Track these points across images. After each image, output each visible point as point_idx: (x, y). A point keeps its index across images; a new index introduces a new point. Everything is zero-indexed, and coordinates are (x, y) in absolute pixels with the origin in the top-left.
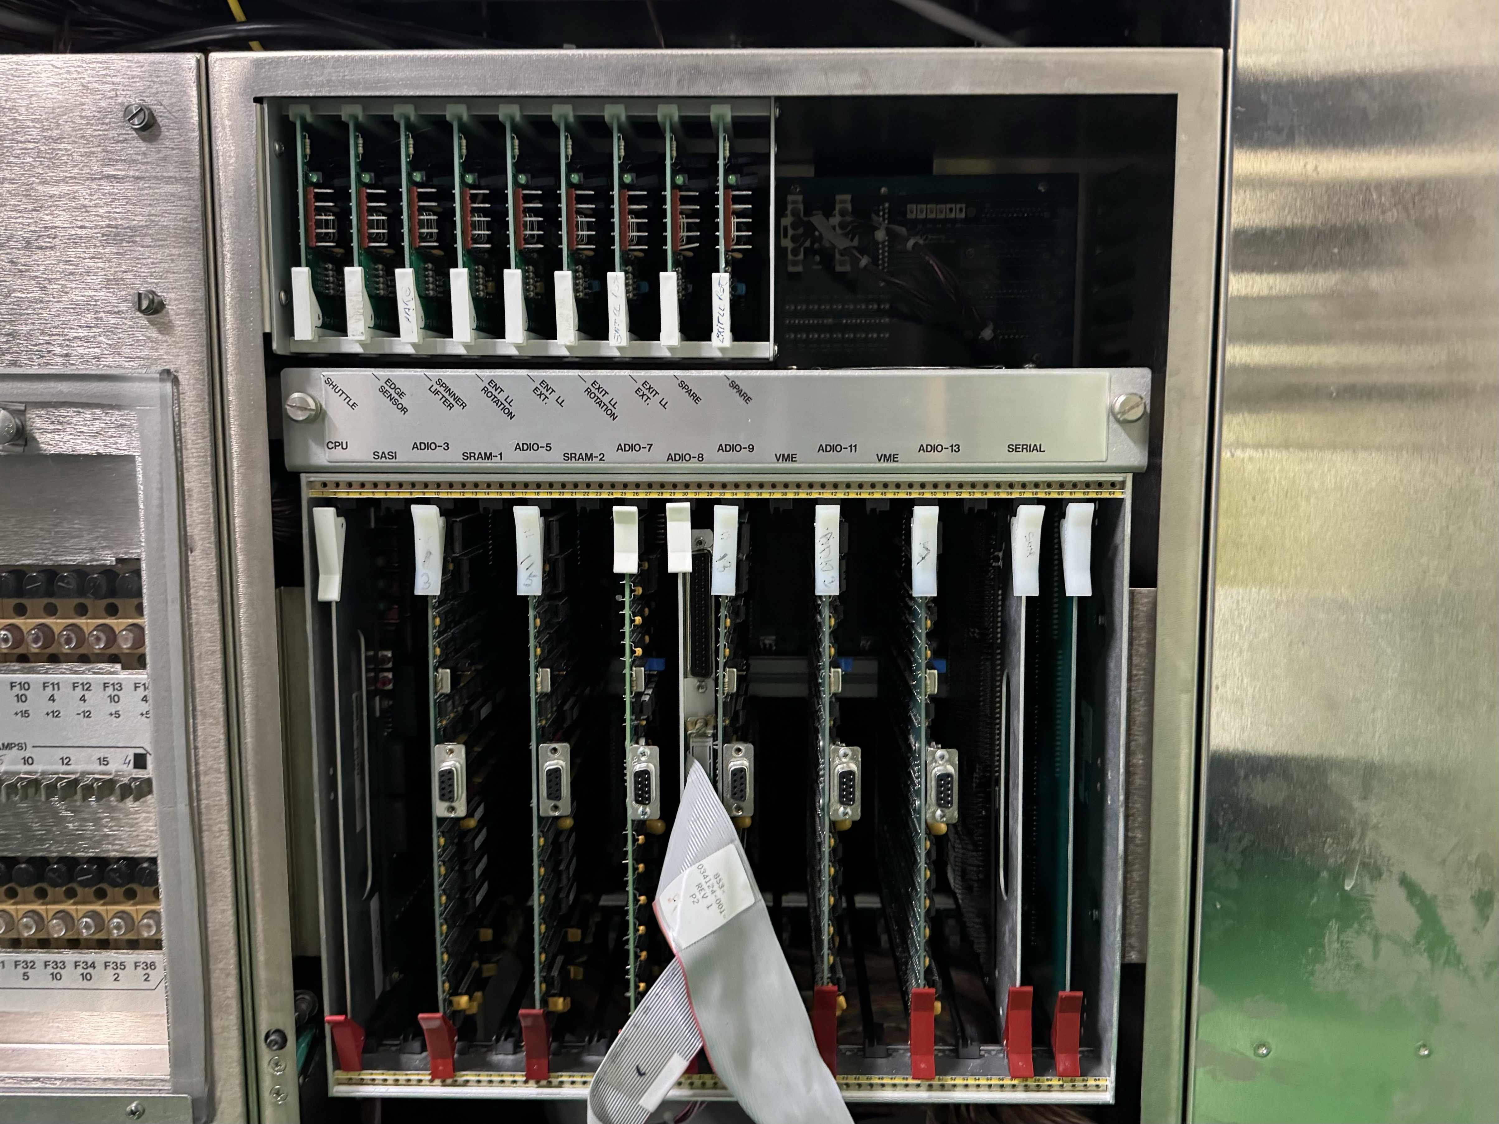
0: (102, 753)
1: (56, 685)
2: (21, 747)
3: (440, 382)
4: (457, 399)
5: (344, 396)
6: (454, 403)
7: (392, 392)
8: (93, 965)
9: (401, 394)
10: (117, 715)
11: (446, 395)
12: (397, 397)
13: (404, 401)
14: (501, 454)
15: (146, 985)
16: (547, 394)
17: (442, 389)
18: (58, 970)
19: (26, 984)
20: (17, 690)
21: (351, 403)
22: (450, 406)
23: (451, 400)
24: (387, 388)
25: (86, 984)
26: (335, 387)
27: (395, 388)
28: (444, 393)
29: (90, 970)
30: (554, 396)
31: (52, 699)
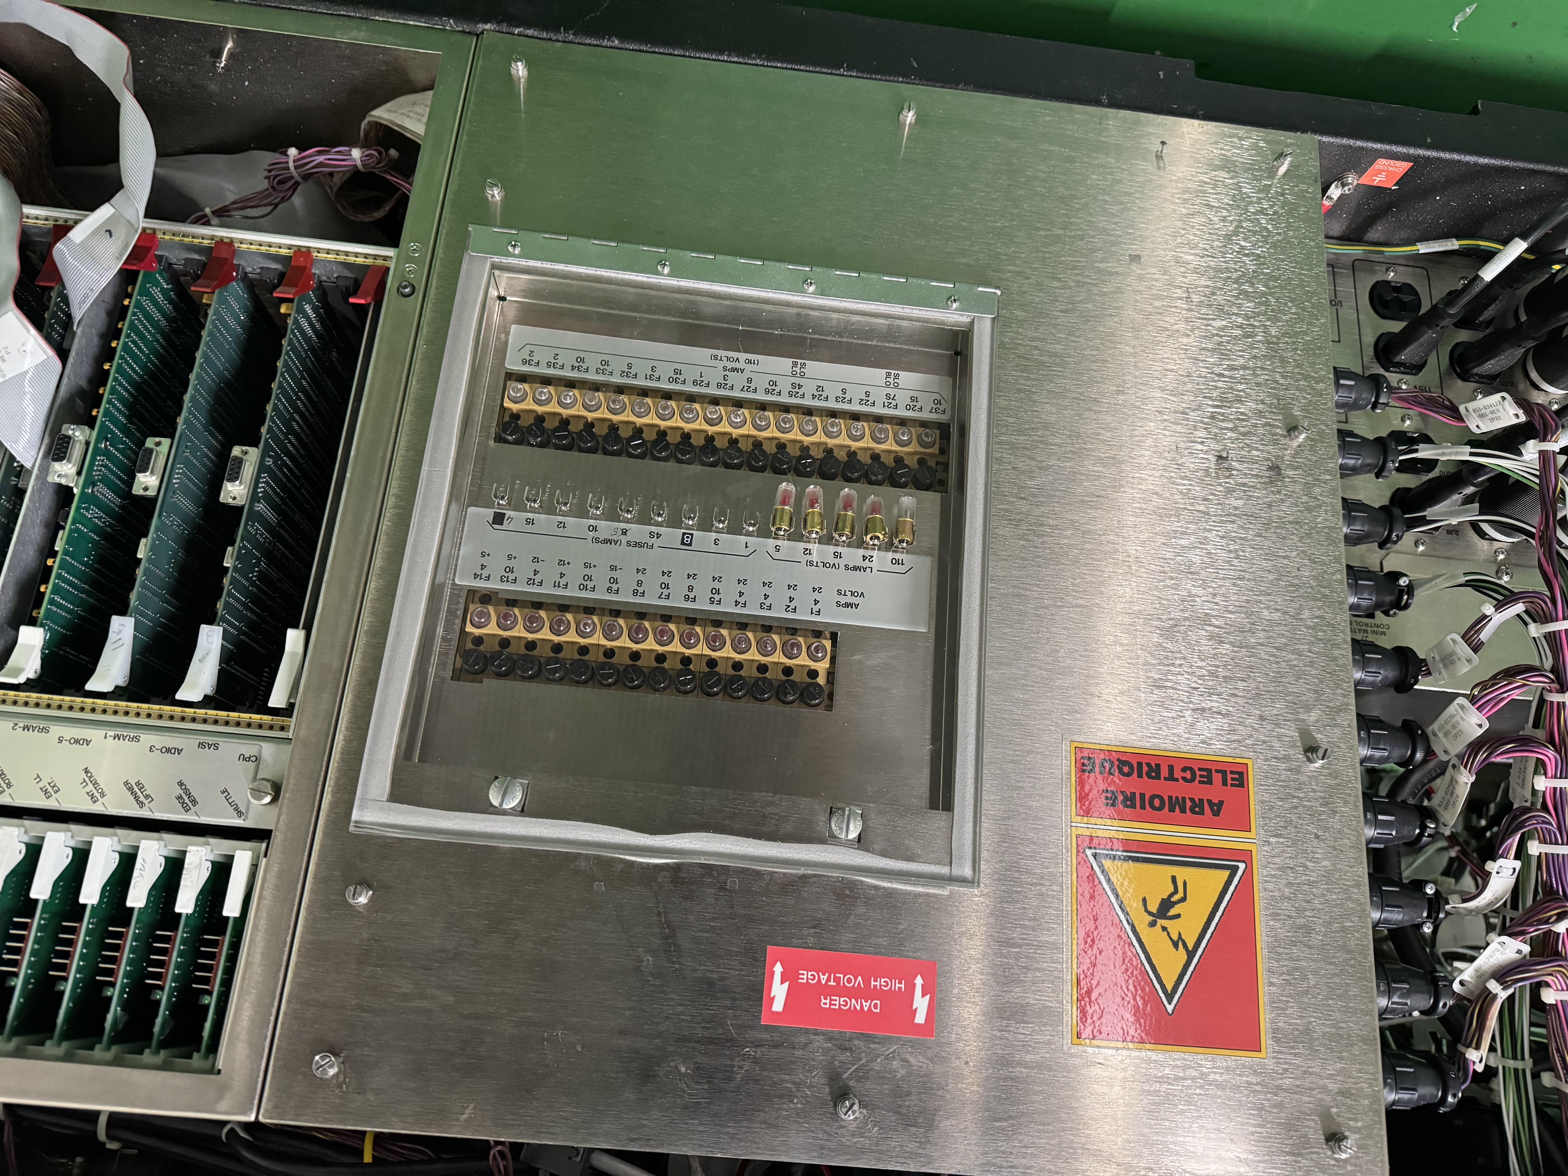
0: (530, 528)
1: (556, 585)
2: (597, 540)
3: (141, 805)
4: (131, 789)
5: (230, 801)
6: (135, 786)
7: (187, 801)
8: (573, 368)
9: (179, 798)
10: (510, 557)
11: (139, 793)
12: (184, 796)
13: (179, 791)
14: (106, 737)
15: (532, 348)
16: (48, 787)
17: (142, 799)
18: (602, 368)
19: (630, 360)
20: (590, 585)
21: (226, 794)
22: (138, 784)
23: (136, 789)
24: (190, 804)
25: (582, 355)
26: (236, 809)
27: (183, 803)
28: (141, 795)
29: (577, 365)
30: (41, 785)
31: (562, 575)
